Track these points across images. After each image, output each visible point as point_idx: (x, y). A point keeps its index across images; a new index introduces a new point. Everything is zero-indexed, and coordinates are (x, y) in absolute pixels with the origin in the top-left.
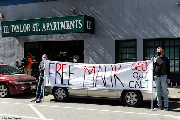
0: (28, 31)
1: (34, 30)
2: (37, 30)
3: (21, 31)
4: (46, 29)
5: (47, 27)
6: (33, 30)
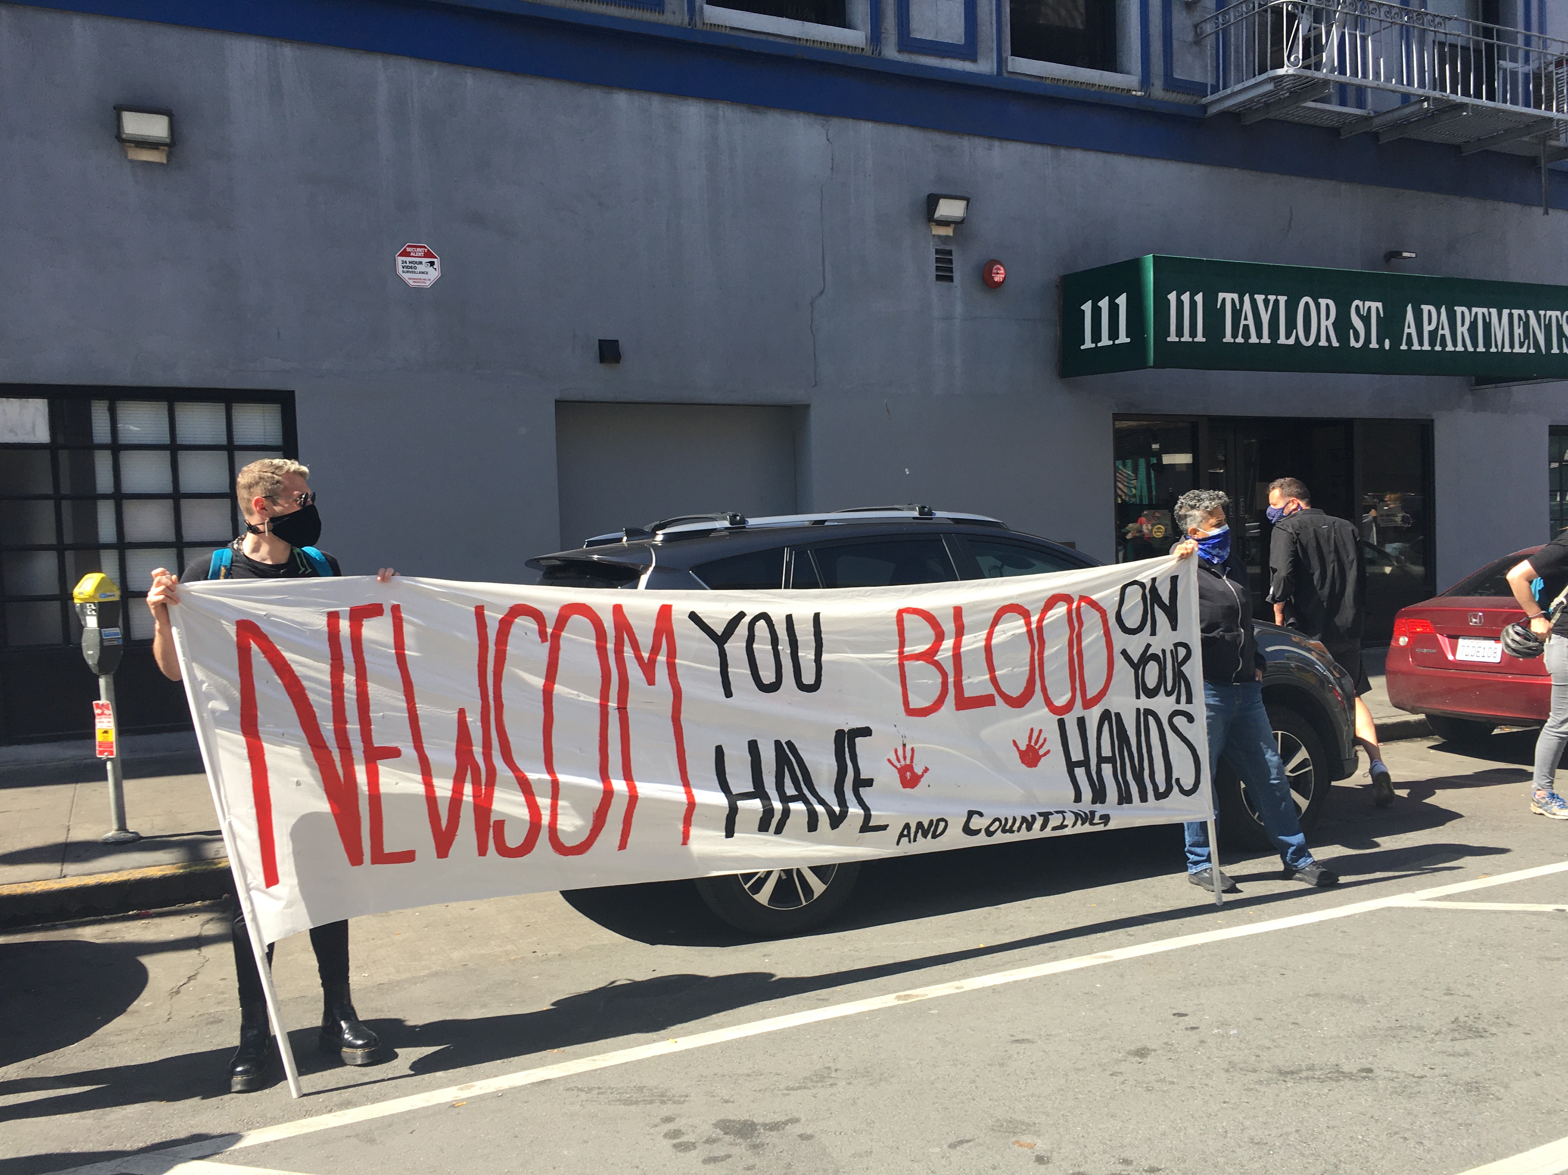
0: (1323, 343)
1: (1357, 340)
2: (1374, 345)
3: (1282, 340)
4: (1421, 344)
5: (1427, 328)
6: (1353, 343)
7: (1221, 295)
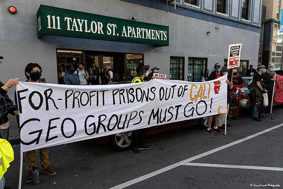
0: (99, 33)
1: (109, 33)
2: (114, 34)
3: (86, 31)
4: (127, 35)
5: (129, 32)
7: (66, 18)
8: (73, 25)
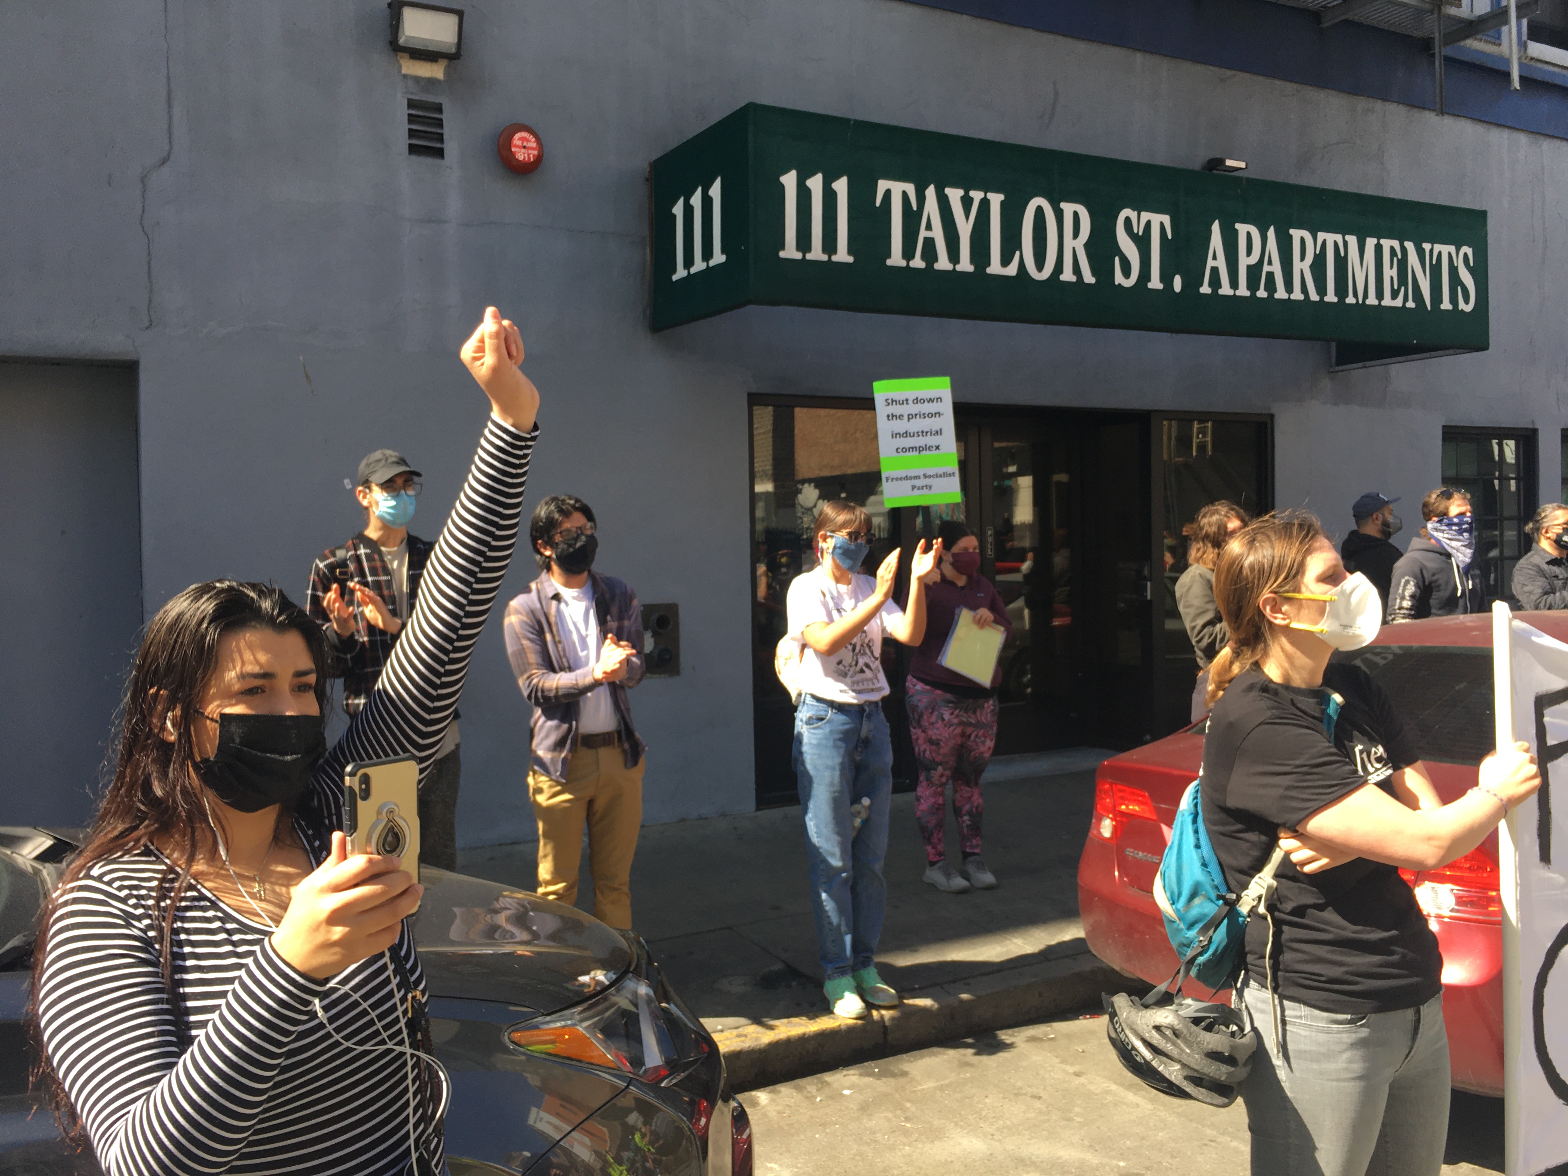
0: (1067, 276)
2: (1155, 283)
3: (995, 267)
4: (1234, 285)
5: (1244, 262)
6: (1119, 278)
7: (883, 185)
8: (923, 234)
